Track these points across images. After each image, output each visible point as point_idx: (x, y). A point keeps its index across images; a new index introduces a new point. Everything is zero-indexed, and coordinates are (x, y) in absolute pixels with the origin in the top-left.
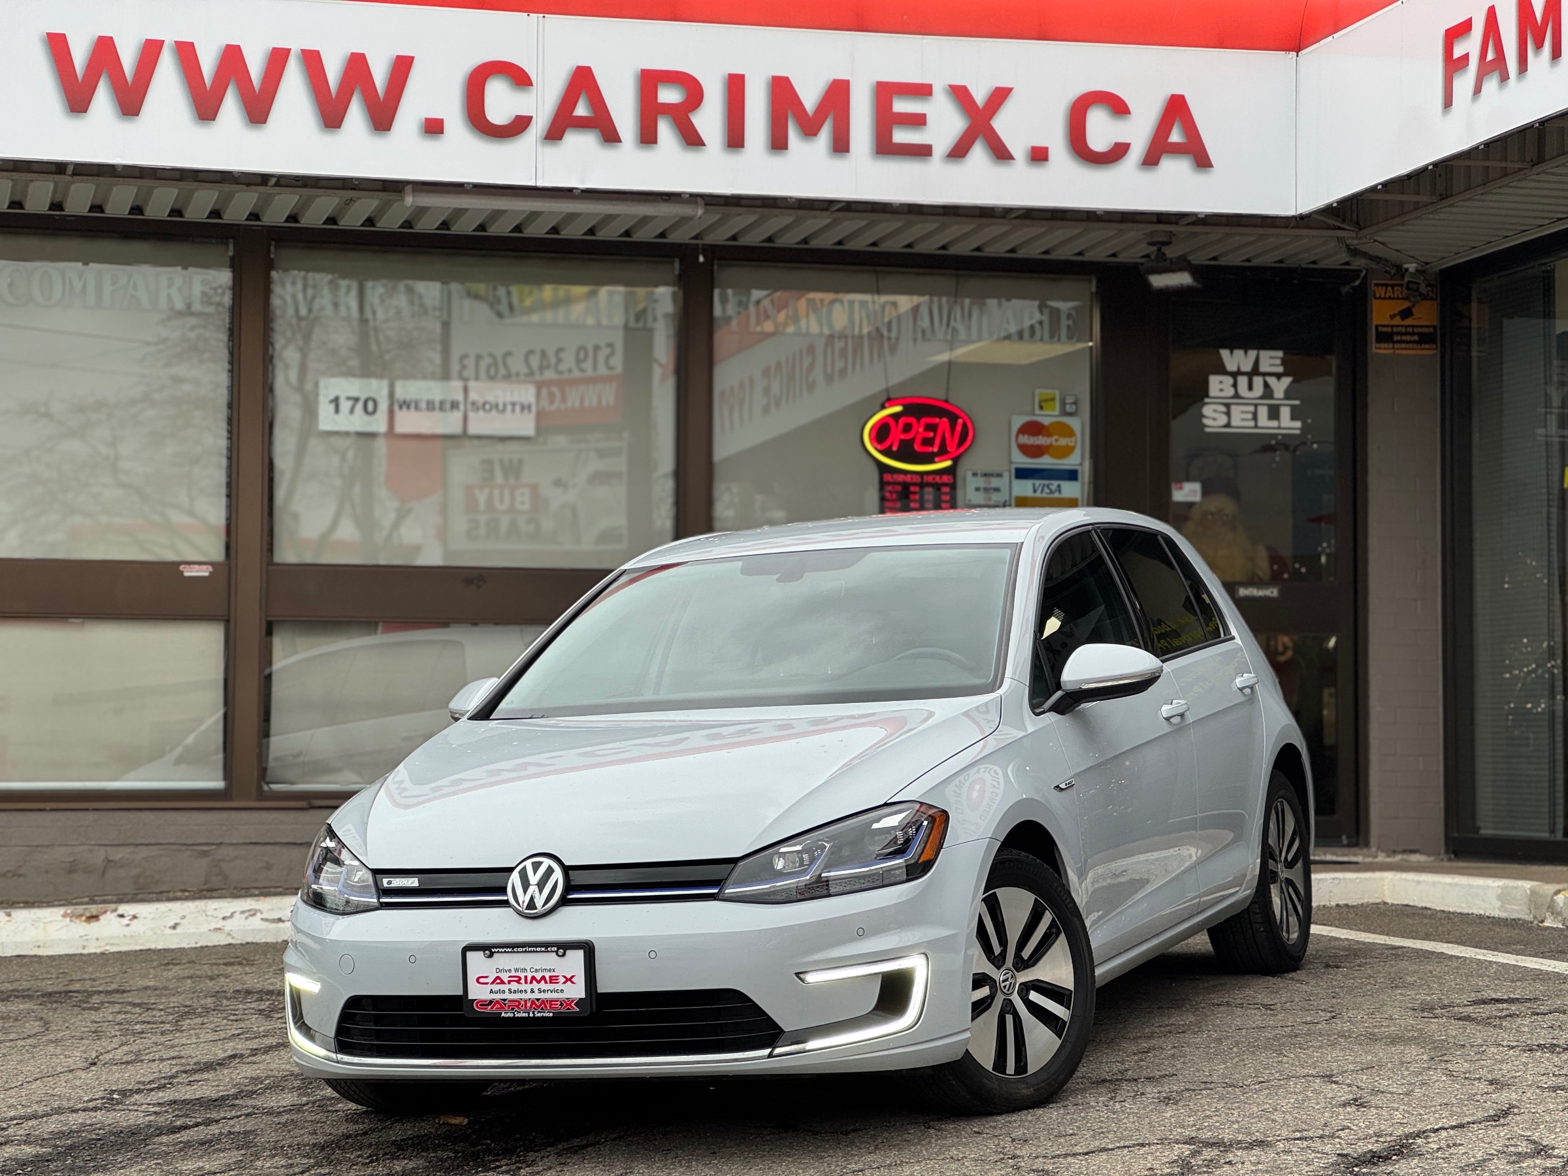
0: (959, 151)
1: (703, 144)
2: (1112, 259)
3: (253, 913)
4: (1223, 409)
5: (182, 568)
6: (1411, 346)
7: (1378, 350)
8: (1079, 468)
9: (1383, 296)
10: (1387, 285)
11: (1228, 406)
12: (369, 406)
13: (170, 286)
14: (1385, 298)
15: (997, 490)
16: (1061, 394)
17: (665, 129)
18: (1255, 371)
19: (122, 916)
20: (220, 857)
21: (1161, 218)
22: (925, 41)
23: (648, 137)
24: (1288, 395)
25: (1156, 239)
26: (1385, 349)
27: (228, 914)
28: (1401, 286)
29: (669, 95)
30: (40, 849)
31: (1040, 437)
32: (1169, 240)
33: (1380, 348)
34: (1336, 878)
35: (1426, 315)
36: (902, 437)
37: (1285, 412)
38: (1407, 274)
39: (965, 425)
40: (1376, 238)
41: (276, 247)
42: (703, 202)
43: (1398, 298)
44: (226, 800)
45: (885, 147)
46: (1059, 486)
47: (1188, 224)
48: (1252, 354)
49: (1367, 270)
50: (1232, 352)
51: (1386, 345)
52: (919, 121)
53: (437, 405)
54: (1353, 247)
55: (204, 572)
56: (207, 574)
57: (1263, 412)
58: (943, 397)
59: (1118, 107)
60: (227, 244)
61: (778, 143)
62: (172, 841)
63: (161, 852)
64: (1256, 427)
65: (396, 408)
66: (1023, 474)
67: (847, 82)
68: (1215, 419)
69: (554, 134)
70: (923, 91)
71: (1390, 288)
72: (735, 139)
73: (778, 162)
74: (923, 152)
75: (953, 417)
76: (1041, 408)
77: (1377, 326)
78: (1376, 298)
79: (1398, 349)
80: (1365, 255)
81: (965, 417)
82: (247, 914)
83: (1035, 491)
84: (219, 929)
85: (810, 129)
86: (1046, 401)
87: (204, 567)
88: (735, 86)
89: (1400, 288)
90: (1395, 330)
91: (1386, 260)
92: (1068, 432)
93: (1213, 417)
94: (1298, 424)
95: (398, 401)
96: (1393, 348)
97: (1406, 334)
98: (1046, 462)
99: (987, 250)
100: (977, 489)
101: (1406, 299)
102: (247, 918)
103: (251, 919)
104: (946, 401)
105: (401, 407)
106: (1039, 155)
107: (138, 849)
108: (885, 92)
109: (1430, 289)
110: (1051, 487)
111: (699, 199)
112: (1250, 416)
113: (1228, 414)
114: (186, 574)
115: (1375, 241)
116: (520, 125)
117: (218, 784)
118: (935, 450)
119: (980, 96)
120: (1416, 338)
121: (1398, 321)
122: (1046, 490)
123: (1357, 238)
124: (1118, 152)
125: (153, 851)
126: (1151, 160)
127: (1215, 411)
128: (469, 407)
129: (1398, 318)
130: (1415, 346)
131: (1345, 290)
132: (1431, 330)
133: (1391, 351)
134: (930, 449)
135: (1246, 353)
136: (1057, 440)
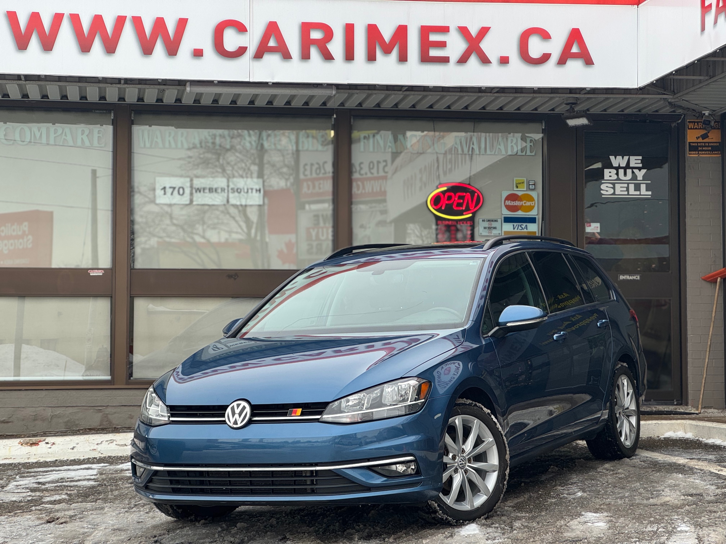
0: (463, 60)
1: (334, 59)
2: (552, 112)
3: (112, 441)
4: (612, 186)
5: (89, 271)
6: (707, 152)
7: (691, 156)
8: (537, 217)
9: (692, 128)
10: (695, 122)
11: (614, 184)
12: (181, 191)
13: (82, 135)
14: (694, 129)
15: (495, 228)
16: (527, 180)
17: (314, 51)
18: (628, 166)
19: (47, 443)
20: (107, 412)
21: (571, 91)
22: (446, 5)
23: (305, 56)
24: (645, 178)
25: (569, 102)
26: (694, 154)
27: (100, 442)
28: (701, 122)
29: (316, 35)
30: (19, 409)
31: (517, 202)
32: (575, 102)
33: (691, 154)
34: (657, 423)
35: (714, 137)
36: (447, 202)
37: (643, 187)
38: (704, 116)
39: (478, 196)
40: (684, 98)
41: (135, 114)
42: (335, 88)
43: (700, 129)
44: (111, 385)
45: (425, 58)
46: (526, 226)
47: (585, 94)
48: (626, 158)
49: (685, 115)
50: (615, 158)
51: (694, 153)
52: (442, 45)
53: (214, 190)
54: (673, 104)
55: (100, 273)
56: (101, 274)
57: (632, 187)
58: (468, 183)
59: (545, 35)
60: (111, 113)
61: (371, 57)
62: (83, 405)
63: (78, 410)
64: (628, 194)
65: (194, 191)
66: (507, 220)
67: (406, 26)
68: (607, 191)
69: (258, 55)
70: (445, 30)
71: (696, 124)
72: (349, 56)
73: (372, 66)
74: (445, 60)
75: (473, 193)
76: (517, 187)
77: (689, 143)
78: (689, 129)
79: (701, 154)
80: (680, 107)
81: (479, 192)
82: (109, 442)
83: (514, 229)
84: (95, 449)
85: (387, 50)
86: (520, 183)
87: (100, 271)
88: (349, 29)
89: (701, 123)
90: (699, 144)
91: (693, 110)
92: (531, 199)
93: (606, 190)
94: (650, 193)
95: (195, 188)
96: (698, 154)
97: (705, 146)
98: (520, 214)
99: (488, 109)
100: (485, 228)
101: (704, 129)
102: (109, 444)
103: (111, 444)
104: (469, 184)
105: (196, 192)
106: (504, 61)
107: (67, 409)
108: (425, 31)
109: (717, 123)
110: (522, 226)
111: (333, 86)
112: (625, 189)
113: (614, 188)
114: (91, 274)
115: (683, 100)
116: (241, 51)
117: (109, 378)
118: (464, 209)
119: (474, 32)
120: (710, 148)
121: (700, 140)
122: (520, 228)
123: (673, 98)
124: (546, 58)
125: (75, 410)
126: (562, 61)
127: (607, 187)
128: (230, 191)
129: (701, 138)
130: (709, 153)
131: (673, 125)
132: (718, 144)
133: (697, 155)
134: (461, 208)
135: (623, 158)
136: (525, 203)
